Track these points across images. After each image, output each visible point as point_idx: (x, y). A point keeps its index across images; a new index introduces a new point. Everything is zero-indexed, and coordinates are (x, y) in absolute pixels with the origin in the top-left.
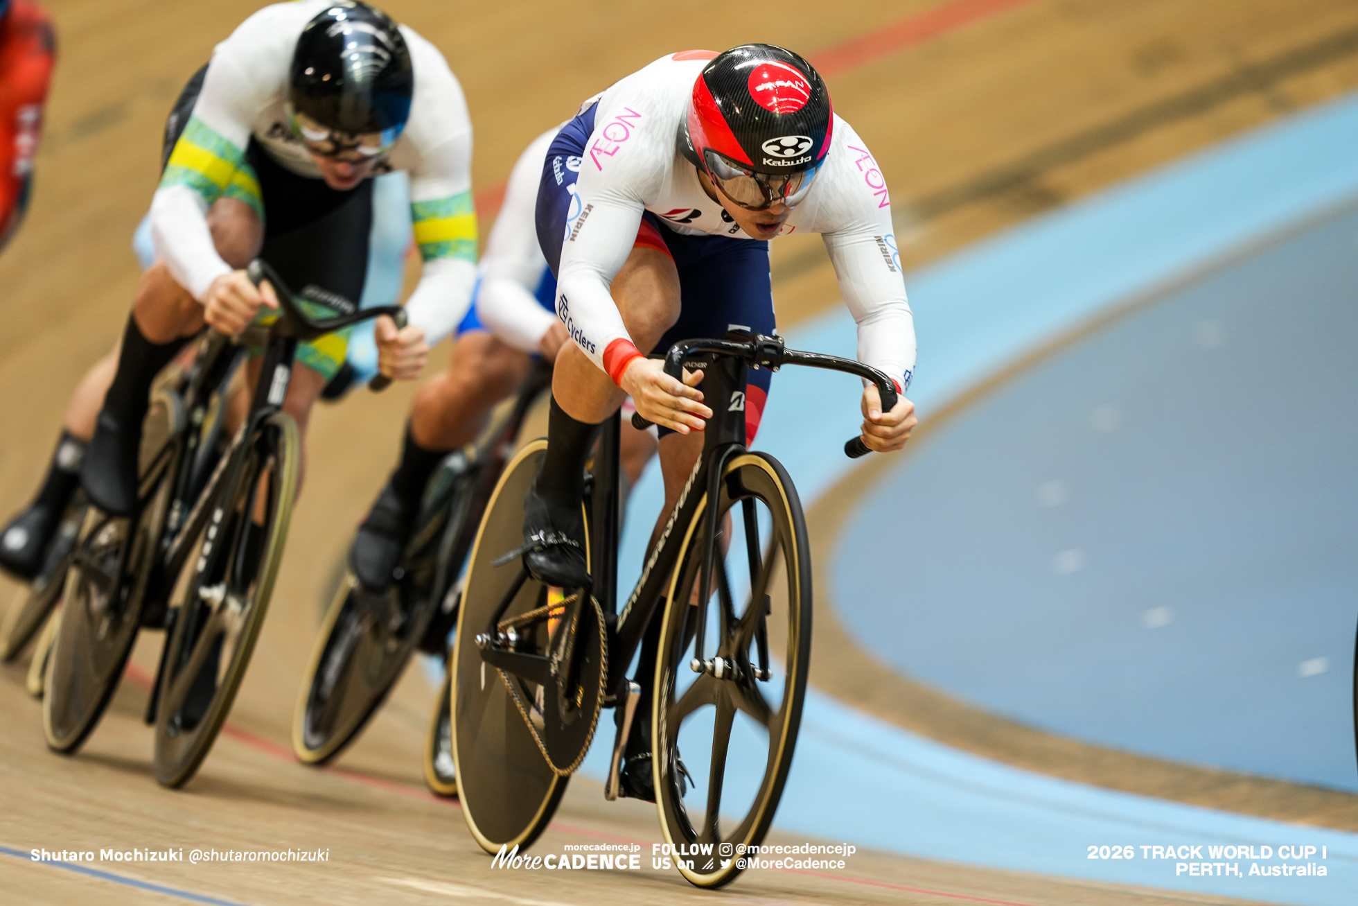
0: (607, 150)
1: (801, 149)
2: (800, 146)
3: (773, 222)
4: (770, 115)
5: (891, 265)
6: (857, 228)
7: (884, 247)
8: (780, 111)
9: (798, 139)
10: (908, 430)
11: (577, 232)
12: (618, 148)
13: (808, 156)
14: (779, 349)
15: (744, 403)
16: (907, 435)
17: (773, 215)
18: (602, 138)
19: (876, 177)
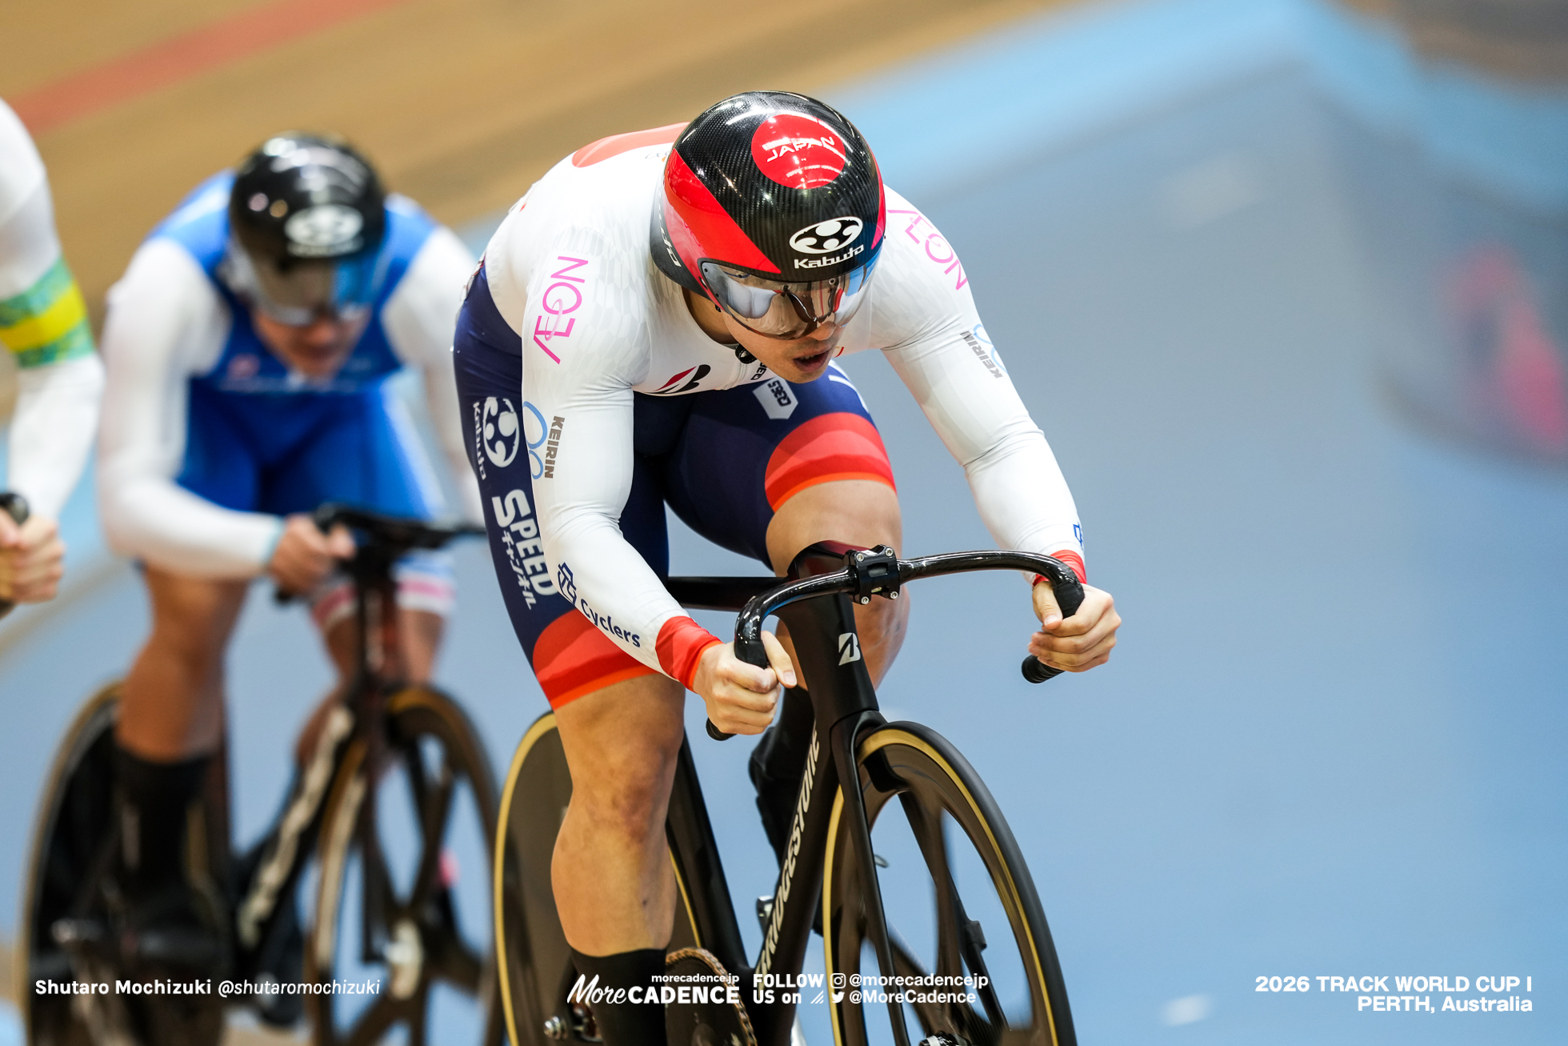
0: (558, 330)
1: (848, 236)
2: (846, 232)
3: (819, 350)
4: (793, 194)
5: (994, 369)
6: (934, 328)
7: (977, 346)
8: (808, 185)
9: (842, 222)
10: (1111, 633)
11: (553, 462)
12: (572, 321)
13: (859, 245)
14: (889, 565)
15: (858, 646)
16: (1111, 642)
17: (817, 341)
18: (545, 315)
19: (939, 245)
